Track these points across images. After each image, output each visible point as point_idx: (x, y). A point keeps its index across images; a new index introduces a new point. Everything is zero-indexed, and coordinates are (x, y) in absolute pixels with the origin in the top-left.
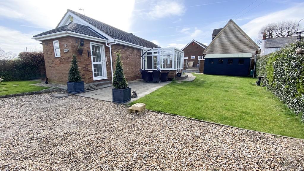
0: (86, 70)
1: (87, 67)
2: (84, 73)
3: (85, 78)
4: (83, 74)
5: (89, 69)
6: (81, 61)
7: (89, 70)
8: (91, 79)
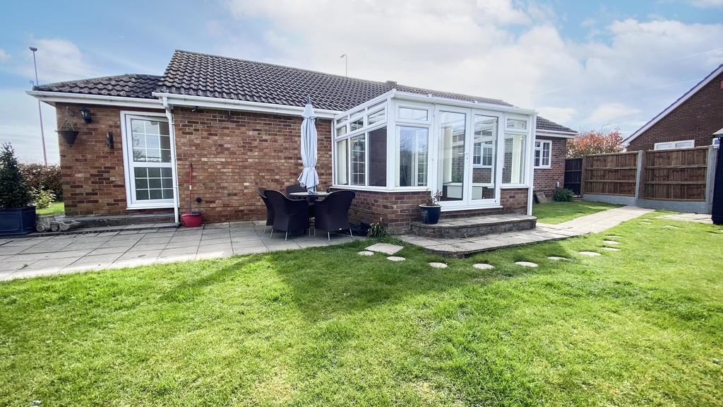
0: (103, 183)
1: (105, 175)
2: (93, 190)
3: (97, 201)
4: (91, 191)
5: (112, 179)
6: (86, 160)
7: (113, 182)
8: (118, 204)
